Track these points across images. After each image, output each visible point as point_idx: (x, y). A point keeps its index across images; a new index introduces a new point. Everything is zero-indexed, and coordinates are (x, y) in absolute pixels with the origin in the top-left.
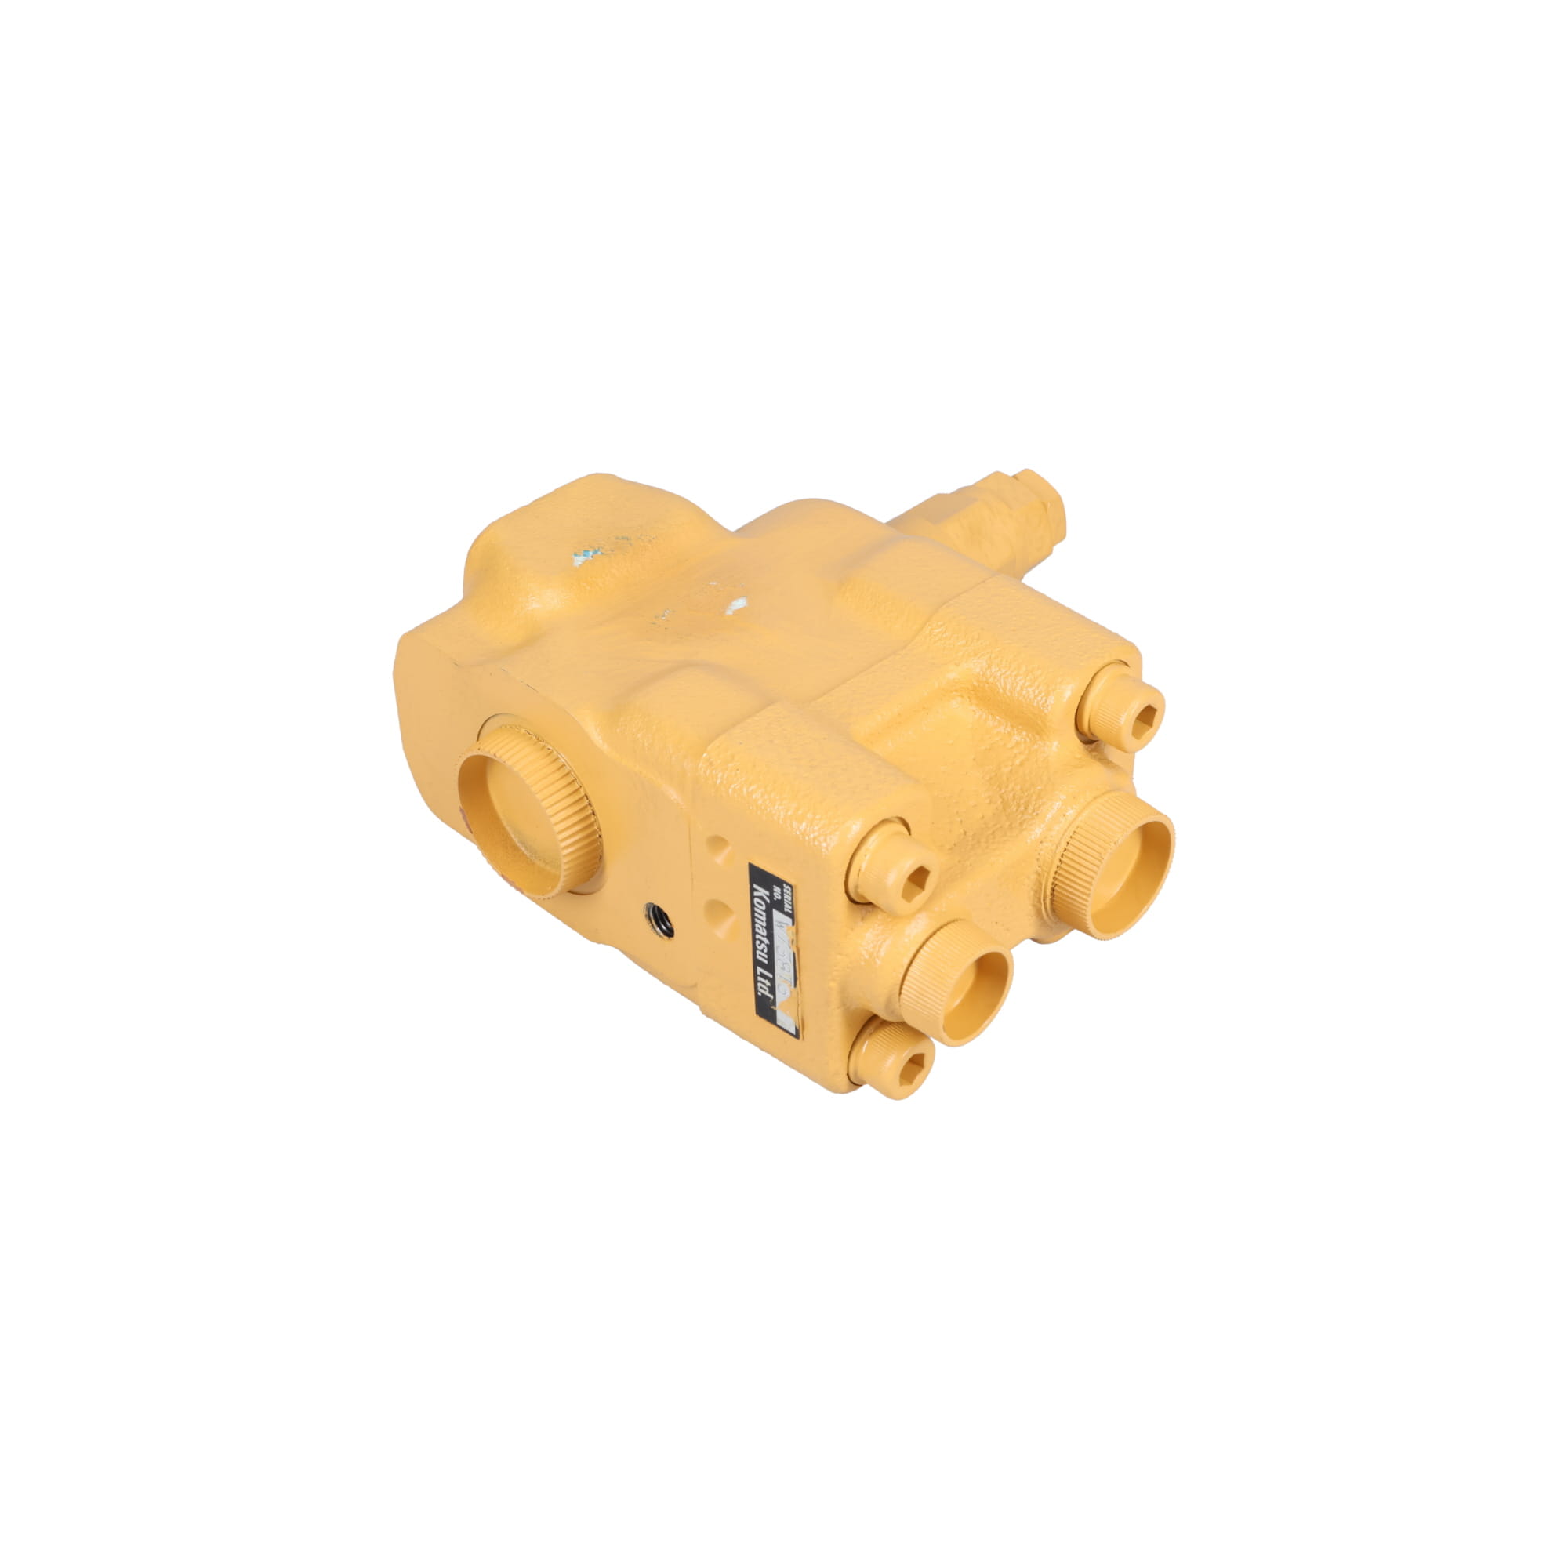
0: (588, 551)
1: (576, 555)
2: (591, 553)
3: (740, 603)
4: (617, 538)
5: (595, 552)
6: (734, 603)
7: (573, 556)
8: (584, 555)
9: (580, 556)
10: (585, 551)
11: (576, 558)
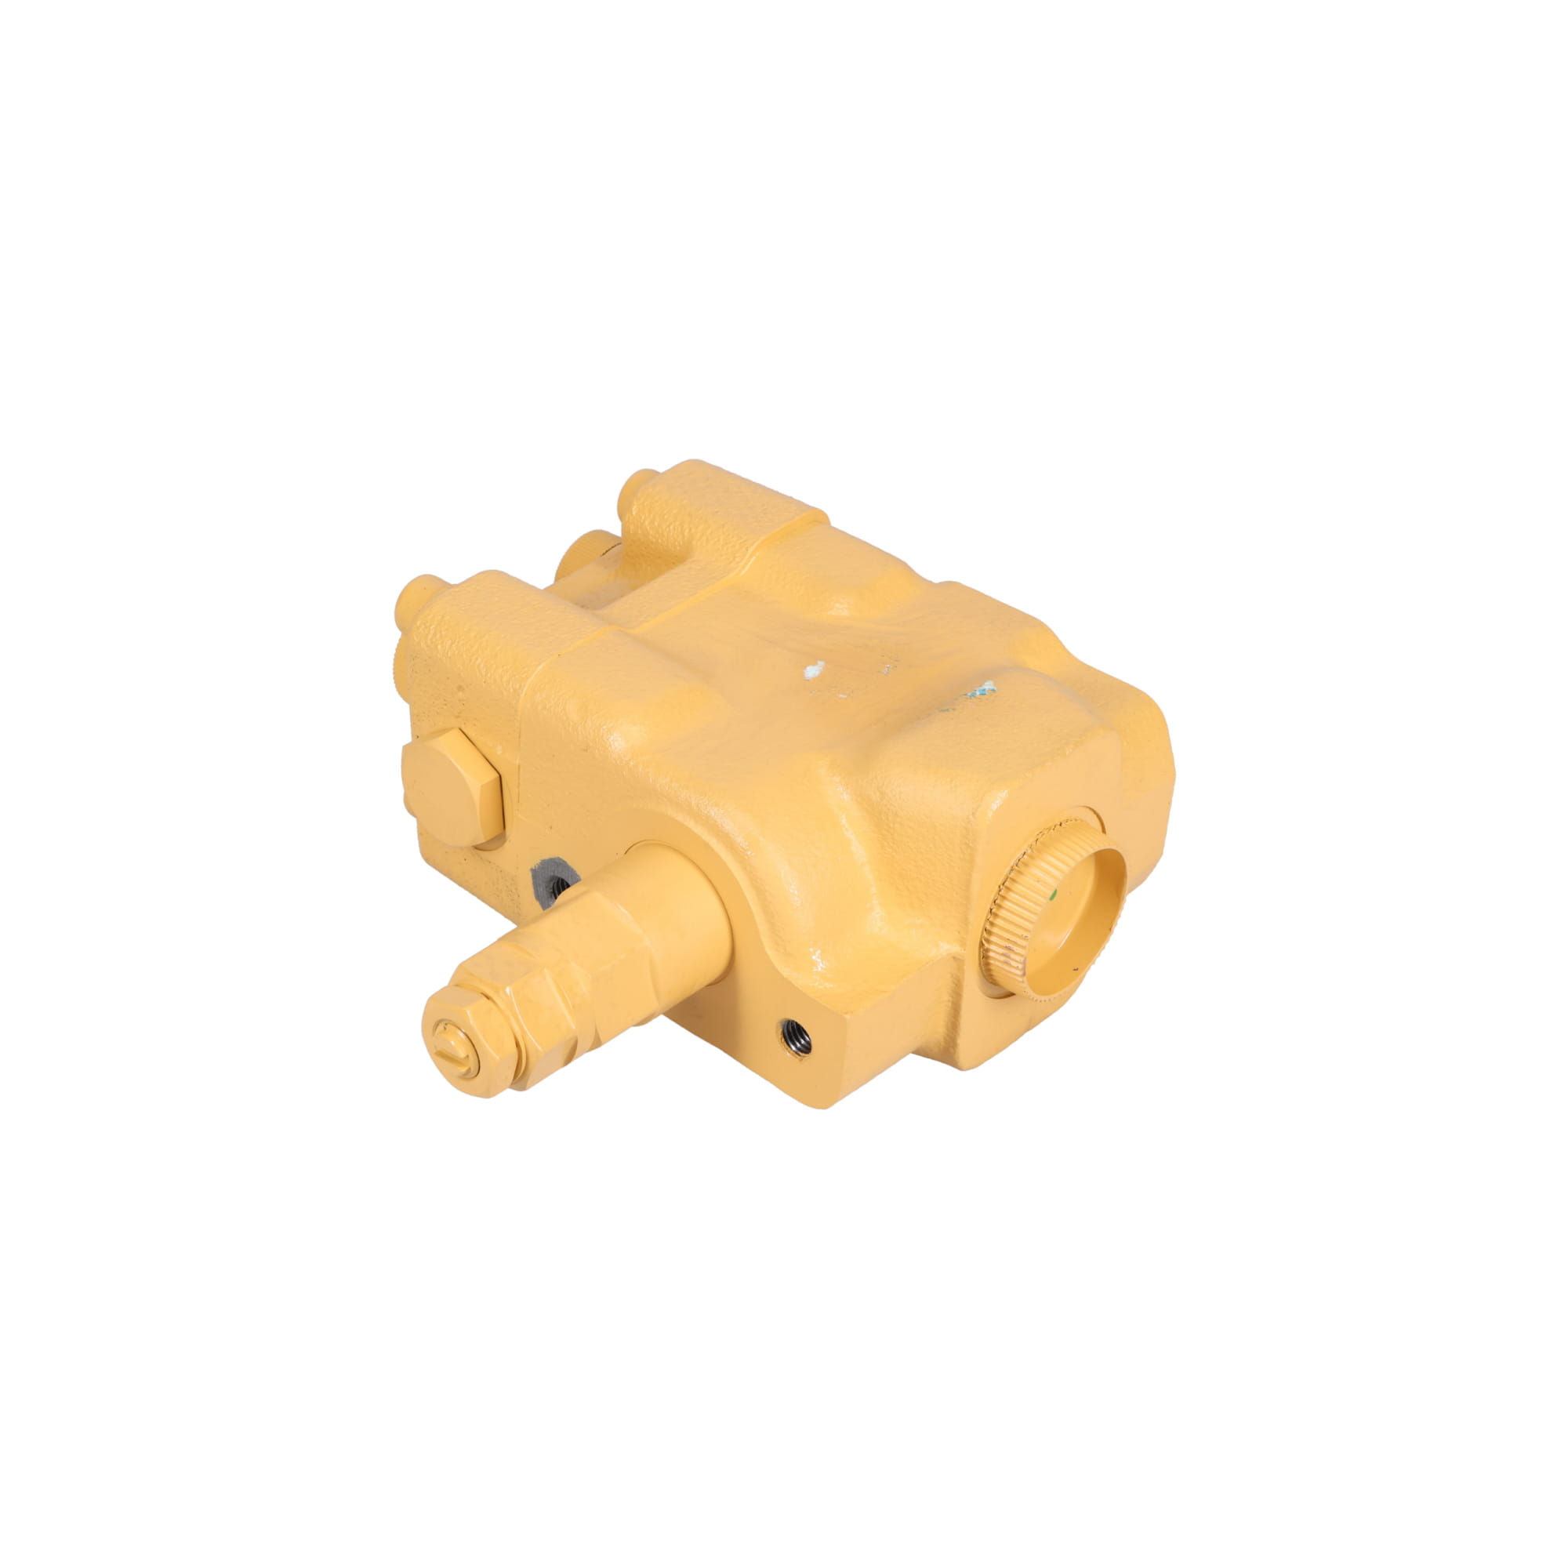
0: (981, 694)
1: (993, 690)
2: (978, 693)
3: (812, 672)
4: (954, 709)
5: (973, 695)
6: (817, 673)
7: (995, 689)
8: (984, 690)
9: (989, 690)
10: (985, 694)
11: (992, 687)
